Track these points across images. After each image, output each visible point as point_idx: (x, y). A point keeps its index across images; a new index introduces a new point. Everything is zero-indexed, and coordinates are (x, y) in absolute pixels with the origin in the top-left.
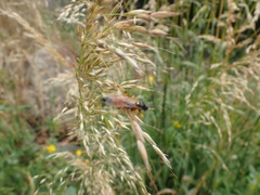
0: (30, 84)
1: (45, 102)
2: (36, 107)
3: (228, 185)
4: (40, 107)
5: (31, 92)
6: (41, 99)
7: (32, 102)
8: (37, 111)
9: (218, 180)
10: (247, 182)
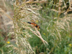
0: (2, 23)
1: (7, 28)
2: (4, 30)
3: (59, 51)
4: (5, 30)
5: (3, 25)
6: (6, 28)
7: (3, 28)
8: (4, 31)
9: (56, 50)
10: (64, 50)
